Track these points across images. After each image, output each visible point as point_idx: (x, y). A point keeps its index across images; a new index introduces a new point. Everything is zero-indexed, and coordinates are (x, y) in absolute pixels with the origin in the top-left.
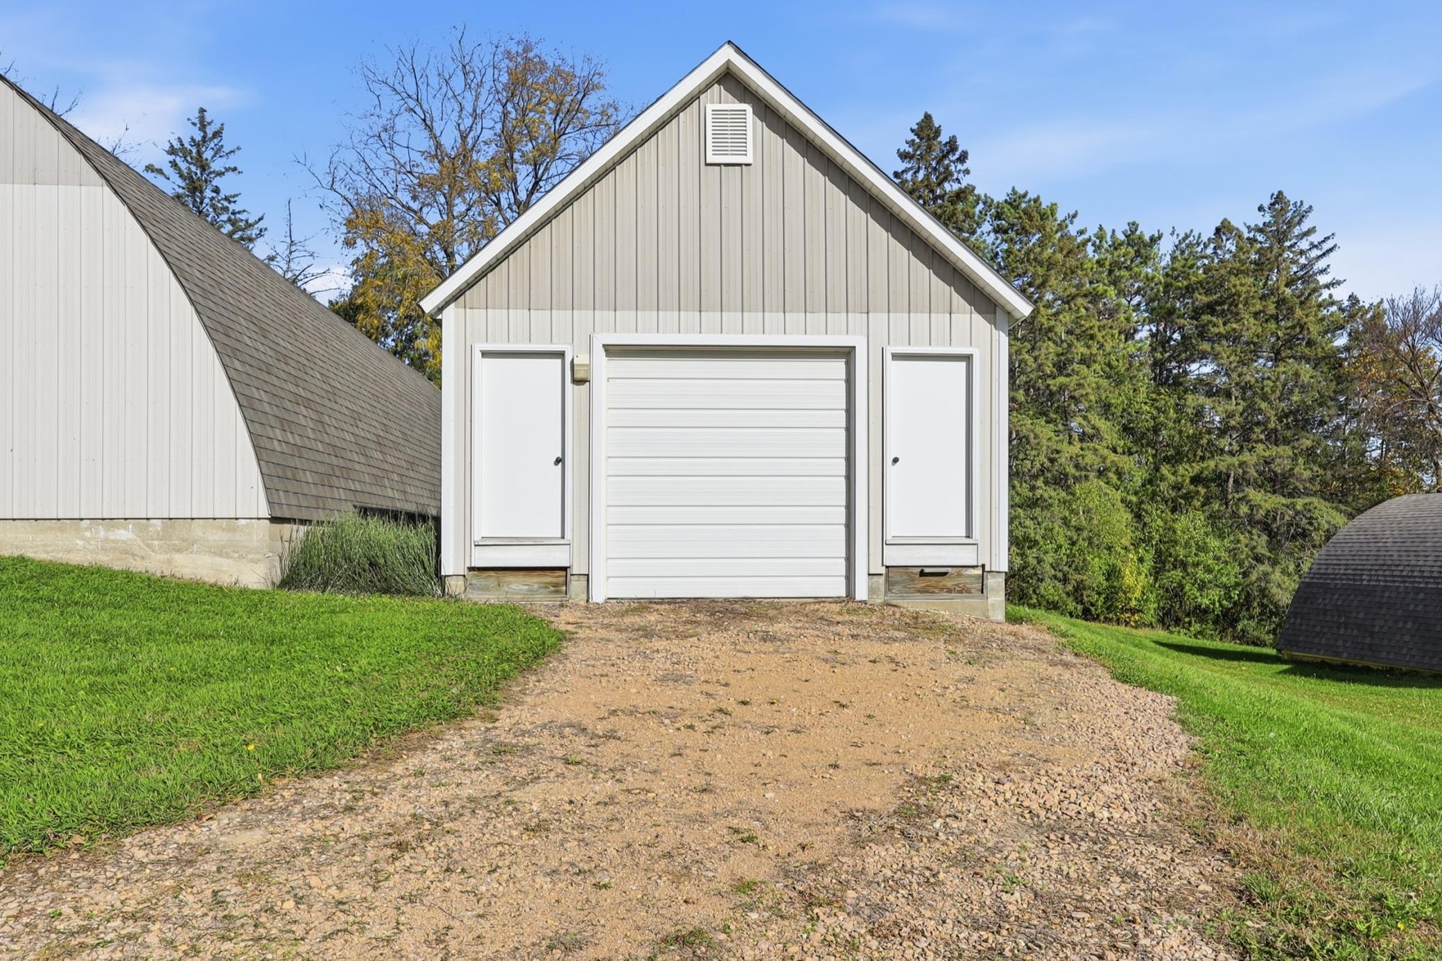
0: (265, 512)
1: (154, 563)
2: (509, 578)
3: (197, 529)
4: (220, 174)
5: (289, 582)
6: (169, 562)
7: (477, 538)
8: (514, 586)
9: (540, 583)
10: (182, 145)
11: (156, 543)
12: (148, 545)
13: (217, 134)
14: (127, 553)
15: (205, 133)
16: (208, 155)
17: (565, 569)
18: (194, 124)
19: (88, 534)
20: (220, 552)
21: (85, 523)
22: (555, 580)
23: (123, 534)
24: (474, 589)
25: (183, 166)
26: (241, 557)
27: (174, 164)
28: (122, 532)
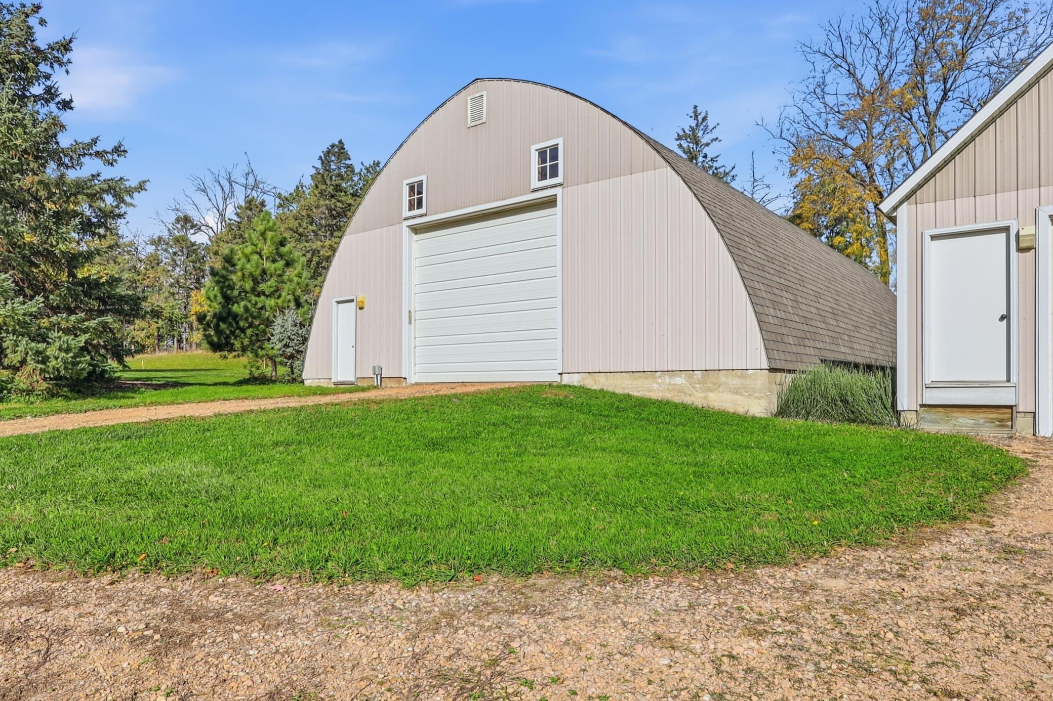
0: (765, 365)
1: (697, 398)
2: (956, 413)
3: (722, 377)
4: (707, 144)
5: (783, 411)
6: (706, 398)
7: (927, 381)
8: (961, 420)
9: (986, 418)
10: (684, 132)
11: (698, 386)
12: (693, 387)
13: (704, 119)
14: (681, 392)
15: (698, 120)
16: (700, 134)
17: (1011, 407)
18: (691, 117)
19: (660, 380)
20: (736, 391)
21: (658, 374)
22: (1001, 416)
23: (679, 380)
24: (925, 421)
25: (685, 144)
26: (750, 395)
27: (680, 146)
28: (678, 379)
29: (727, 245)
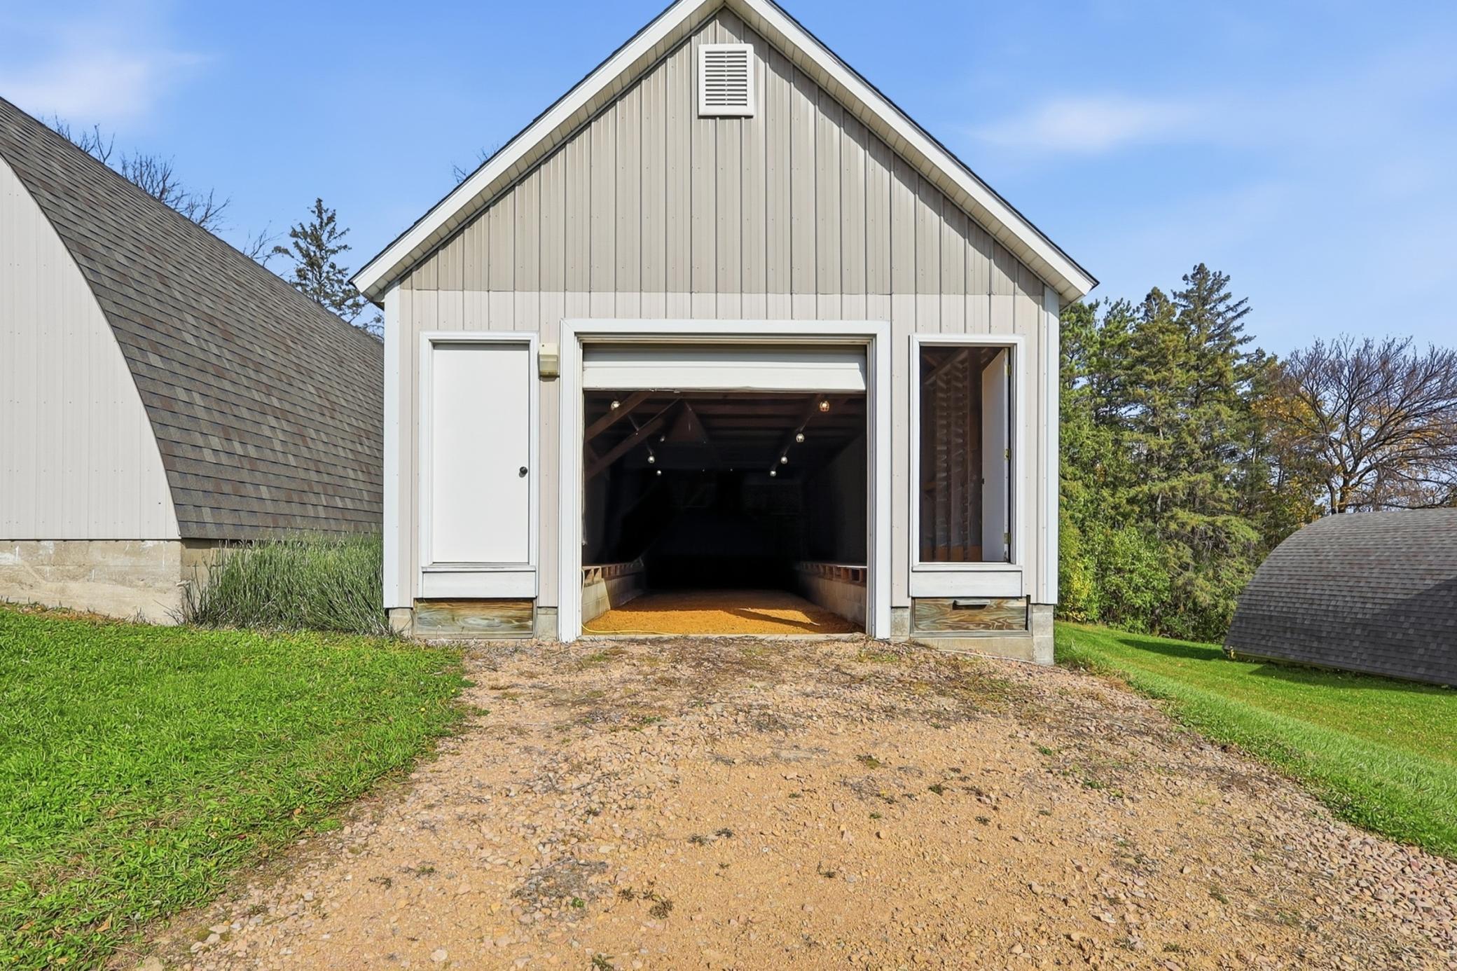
0: (175, 532)
1: (48, 593)
2: (464, 611)
3: (96, 552)
5: (205, 616)
6: (63, 591)
7: (425, 563)
8: (470, 621)
9: (502, 617)
11: (48, 568)
12: (38, 571)
14: (12, 581)
17: (531, 600)
20: (122, 579)
22: (519, 613)
23: (9, 558)
24: (423, 624)
26: (147, 585)
28: (7, 555)
29: (104, 311)
